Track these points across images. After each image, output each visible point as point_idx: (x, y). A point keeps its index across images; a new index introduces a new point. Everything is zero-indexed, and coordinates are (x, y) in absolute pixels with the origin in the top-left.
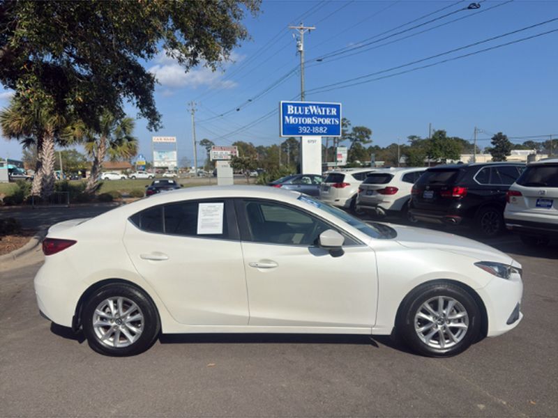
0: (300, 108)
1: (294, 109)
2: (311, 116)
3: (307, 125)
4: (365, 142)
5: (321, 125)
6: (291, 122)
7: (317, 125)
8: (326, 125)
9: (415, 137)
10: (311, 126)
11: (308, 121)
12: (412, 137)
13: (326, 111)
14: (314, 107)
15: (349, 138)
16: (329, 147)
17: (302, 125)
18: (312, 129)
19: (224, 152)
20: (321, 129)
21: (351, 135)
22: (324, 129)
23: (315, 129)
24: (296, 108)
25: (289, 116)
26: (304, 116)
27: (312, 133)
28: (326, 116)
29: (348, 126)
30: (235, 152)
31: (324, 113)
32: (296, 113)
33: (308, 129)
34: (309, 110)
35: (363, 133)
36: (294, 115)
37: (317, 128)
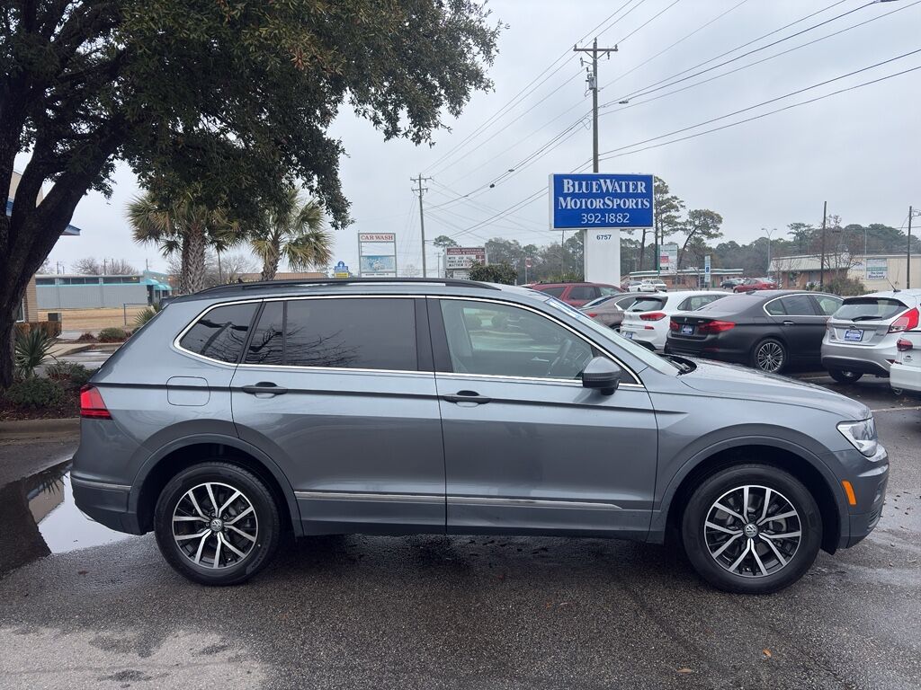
0: (584, 183)
1: (573, 186)
2: (602, 195)
3: (595, 211)
4: (710, 236)
5: (619, 209)
6: (569, 207)
7: (612, 210)
8: (628, 210)
9: (803, 225)
10: (603, 212)
11: (598, 204)
12: (798, 226)
13: (627, 186)
14: (608, 181)
15: (682, 229)
16: (646, 245)
17: (588, 211)
18: (604, 216)
19: (465, 257)
20: (620, 217)
21: (684, 224)
22: (624, 217)
23: (611, 218)
24: (576, 183)
25: (565, 196)
26: (590, 195)
27: (604, 224)
28: (628, 195)
29: (680, 209)
30: (483, 257)
31: (624, 191)
32: (577, 191)
33: (596, 217)
34: (600, 186)
35: (707, 221)
36: (573, 195)
37: (612, 216)
